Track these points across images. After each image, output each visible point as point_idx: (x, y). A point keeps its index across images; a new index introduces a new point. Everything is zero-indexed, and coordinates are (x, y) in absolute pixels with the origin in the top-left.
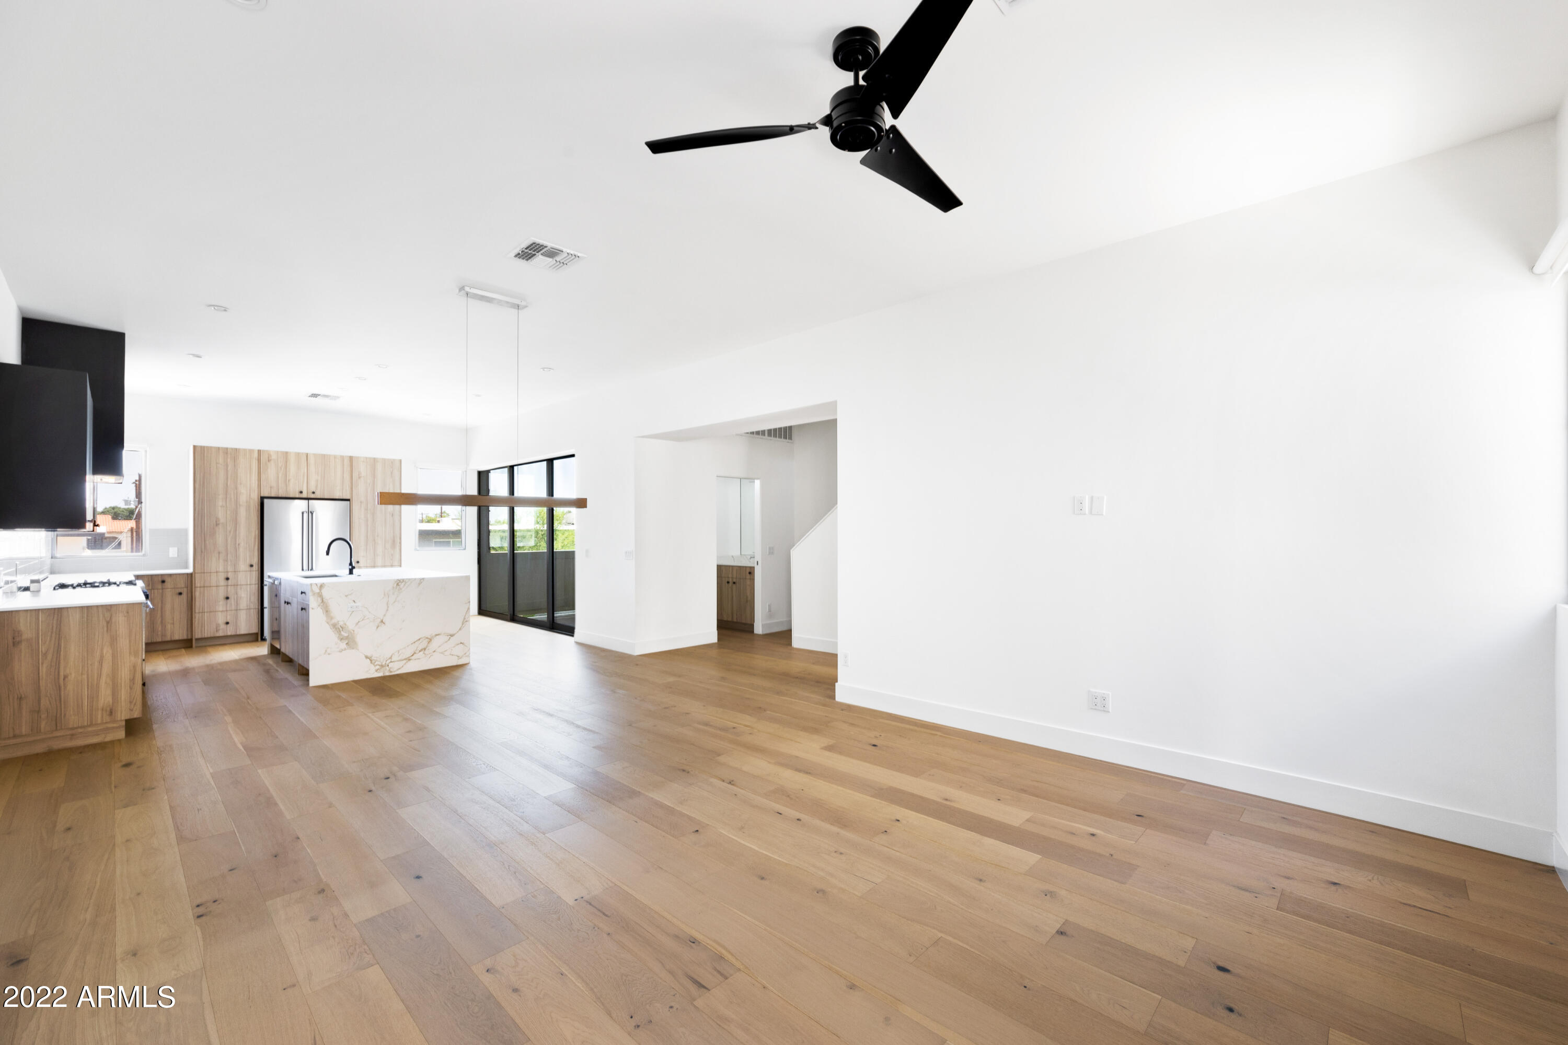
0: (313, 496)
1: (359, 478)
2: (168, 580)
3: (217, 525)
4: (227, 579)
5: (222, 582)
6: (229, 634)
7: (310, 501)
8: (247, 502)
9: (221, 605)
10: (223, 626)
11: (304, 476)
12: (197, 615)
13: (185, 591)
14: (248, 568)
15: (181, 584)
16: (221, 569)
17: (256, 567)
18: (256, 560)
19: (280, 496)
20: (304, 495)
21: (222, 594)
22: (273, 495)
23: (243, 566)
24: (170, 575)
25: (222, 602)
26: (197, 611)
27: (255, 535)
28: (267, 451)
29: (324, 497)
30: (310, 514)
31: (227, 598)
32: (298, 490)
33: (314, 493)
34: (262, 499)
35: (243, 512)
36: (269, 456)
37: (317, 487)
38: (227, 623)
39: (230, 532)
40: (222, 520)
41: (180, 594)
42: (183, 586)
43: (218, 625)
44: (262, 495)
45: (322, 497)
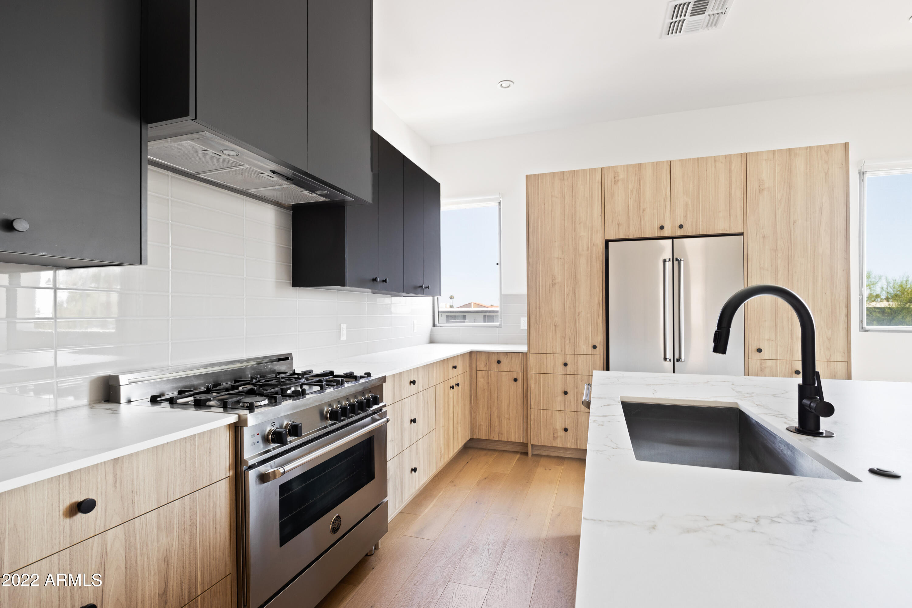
0: (680, 233)
1: (761, 191)
2: (503, 360)
3: (553, 285)
4: (565, 365)
5: (560, 369)
6: (568, 446)
7: (674, 240)
8: (588, 250)
9: (559, 402)
10: (561, 433)
11: (665, 200)
12: (532, 411)
13: (520, 376)
14: (590, 350)
15: (517, 366)
16: (558, 350)
17: (600, 349)
18: (599, 340)
19: (631, 237)
20: (667, 232)
21: (559, 389)
22: (621, 237)
23: (584, 348)
24: (506, 354)
25: (560, 397)
26: (532, 407)
27: (599, 301)
28: (613, 167)
29: (698, 233)
30: (676, 263)
31: (566, 393)
32: (657, 225)
33: (681, 227)
34: (607, 242)
35: (583, 265)
36: (616, 174)
37: (685, 217)
38: (566, 430)
39: (568, 295)
40: (559, 279)
41: (515, 380)
42: (519, 370)
43: (555, 431)
44: (608, 238)
45: (694, 234)
